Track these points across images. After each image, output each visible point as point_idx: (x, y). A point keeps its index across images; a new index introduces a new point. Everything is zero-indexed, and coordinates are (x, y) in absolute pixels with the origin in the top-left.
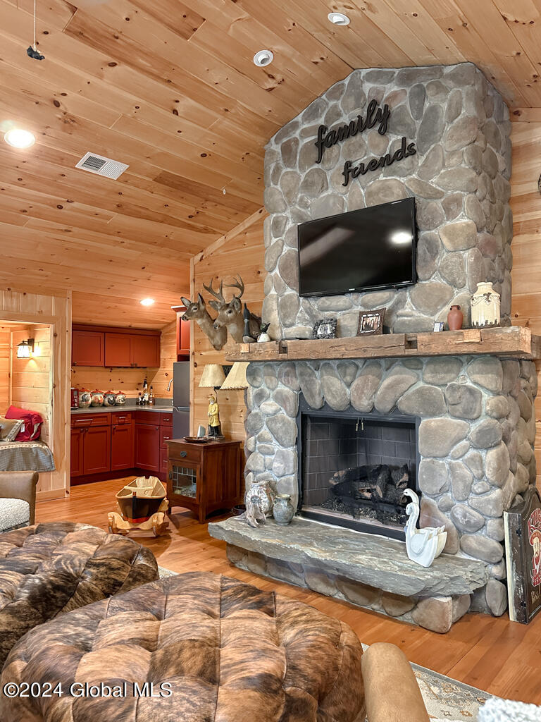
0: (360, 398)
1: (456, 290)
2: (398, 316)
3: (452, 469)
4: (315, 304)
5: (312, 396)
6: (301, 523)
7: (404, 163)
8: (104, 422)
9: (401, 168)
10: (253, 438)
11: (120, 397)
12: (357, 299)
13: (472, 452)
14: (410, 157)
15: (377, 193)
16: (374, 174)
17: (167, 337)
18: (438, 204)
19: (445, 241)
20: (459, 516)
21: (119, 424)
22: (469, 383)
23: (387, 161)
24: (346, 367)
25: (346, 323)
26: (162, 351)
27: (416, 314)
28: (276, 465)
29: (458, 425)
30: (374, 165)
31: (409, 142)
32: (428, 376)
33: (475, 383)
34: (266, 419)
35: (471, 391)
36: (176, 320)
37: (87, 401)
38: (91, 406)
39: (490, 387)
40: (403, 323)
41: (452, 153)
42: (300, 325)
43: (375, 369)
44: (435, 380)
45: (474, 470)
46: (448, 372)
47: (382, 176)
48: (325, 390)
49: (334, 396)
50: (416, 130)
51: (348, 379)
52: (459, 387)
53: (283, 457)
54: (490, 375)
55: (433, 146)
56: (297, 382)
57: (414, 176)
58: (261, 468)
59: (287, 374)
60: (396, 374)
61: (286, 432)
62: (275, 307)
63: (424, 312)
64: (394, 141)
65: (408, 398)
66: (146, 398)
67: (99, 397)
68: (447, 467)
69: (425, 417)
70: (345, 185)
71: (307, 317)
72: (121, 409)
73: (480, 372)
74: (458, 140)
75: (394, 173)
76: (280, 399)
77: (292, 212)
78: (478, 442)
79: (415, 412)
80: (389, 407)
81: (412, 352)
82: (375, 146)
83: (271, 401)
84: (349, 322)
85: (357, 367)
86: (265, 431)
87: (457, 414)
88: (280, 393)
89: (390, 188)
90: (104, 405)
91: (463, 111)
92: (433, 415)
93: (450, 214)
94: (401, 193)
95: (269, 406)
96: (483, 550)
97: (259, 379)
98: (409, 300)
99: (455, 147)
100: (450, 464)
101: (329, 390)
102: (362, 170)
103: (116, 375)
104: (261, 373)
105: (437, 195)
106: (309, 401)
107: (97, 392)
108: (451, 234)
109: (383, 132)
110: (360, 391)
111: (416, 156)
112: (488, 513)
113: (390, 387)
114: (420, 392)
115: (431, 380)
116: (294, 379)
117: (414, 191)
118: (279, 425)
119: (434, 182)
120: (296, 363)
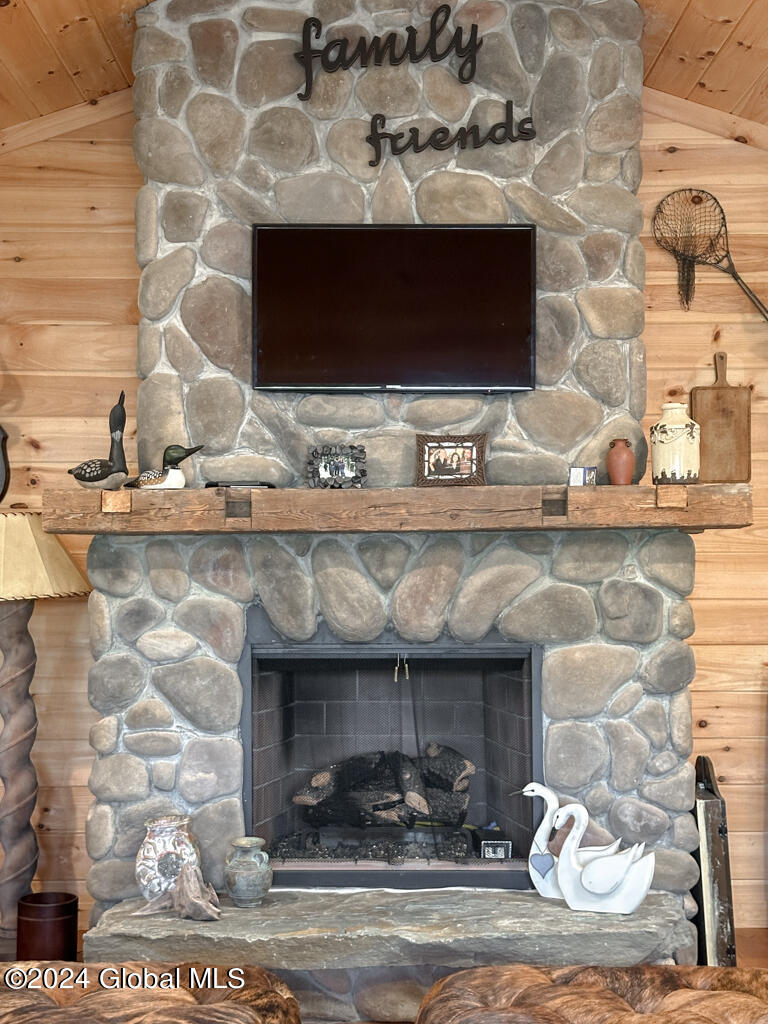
0: (421, 613)
1: (606, 410)
2: (493, 449)
3: (613, 736)
4: (287, 408)
5: (295, 611)
6: (281, 897)
7: (509, 152)
9: (501, 161)
10: (110, 721)
12: (397, 407)
13: (646, 702)
14: (519, 144)
15: (451, 199)
16: (440, 156)
18: (572, 245)
19: (592, 317)
20: (628, 820)
22: (641, 579)
23: (471, 138)
24: (385, 548)
25: (376, 456)
27: (531, 447)
28: (187, 776)
29: (623, 655)
30: (440, 140)
31: (519, 114)
32: (568, 567)
33: (656, 580)
34: (150, 671)
35: (647, 595)
40: (510, 464)
41: (604, 158)
42: (248, 453)
43: (449, 553)
44: (582, 574)
45: (653, 733)
46: (606, 559)
47: (453, 166)
48: (332, 597)
49: (354, 612)
50: (528, 95)
51: (391, 573)
52: (627, 586)
53: (212, 757)
54: (681, 565)
55: (564, 134)
56: (249, 583)
57: (526, 181)
58: (142, 790)
59: (223, 565)
60: (499, 562)
61: (223, 697)
62: (177, 405)
63: (545, 446)
64: (482, 101)
65: (526, 609)
68: (601, 733)
69: (553, 643)
70: (373, 164)
71: (269, 435)
73: (663, 560)
74: (615, 136)
75: (485, 165)
76: (204, 623)
77: (222, 190)
78: (660, 682)
79: (540, 636)
80: (484, 627)
81: (559, 521)
82: (443, 102)
83: (170, 629)
84: (388, 452)
85: (409, 548)
86: (149, 698)
87: (623, 634)
88: (202, 608)
89: (478, 194)
91: (621, 85)
92: (577, 638)
93: (597, 263)
94: (500, 209)
95: (167, 639)
96: (672, 871)
97: (134, 576)
98: (511, 419)
99: (609, 147)
100: (607, 727)
101: (343, 598)
102: (414, 142)
104: (138, 562)
105: (570, 227)
106: (287, 625)
108: (606, 305)
109: (465, 78)
110: (420, 598)
111: (532, 143)
112: (678, 805)
113: (490, 588)
114: (548, 596)
115: (572, 574)
116: (242, 576)
117: (528, 211)
118: (199, 683)
119: (563, 200)
120: (245, 539)
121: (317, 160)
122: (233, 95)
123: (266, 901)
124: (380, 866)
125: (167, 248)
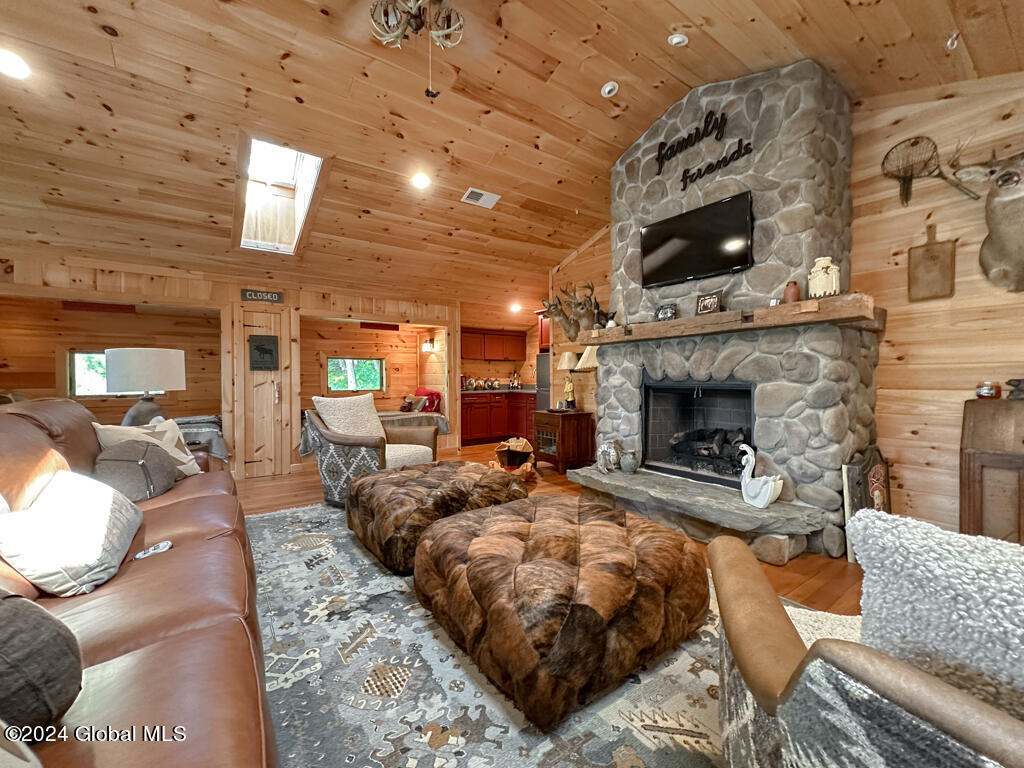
0: (699, 369)
1: (792, 269)
2: (734, 297)
3: (788, 426)
4: (656, 294)
5: (654, 369)
6: (644, 473)
7: (741, 162)
8: (484, 400)
9: (736, 167)
10: (602, 407)
11: (496, 383)
12: (695, 286)
13: (808, 411)
14: (746, 156)
15: (714, 192)
16: (711, 176)
17: (531, 337)
18: (775, 194)
19: (782, 225)
20: (795, 468)
21: (496, 402)
22: (806, 350)
23: (724, 163)
24: (685, 344)
25: (685, 307)
26: (528, 348)
27: (752, 293)
28: (622, 427)
29: (794, 388)
30: (711, 168)
31: (745, 142)
32: (764, 346)
33: (812, 350)
34: (613, 390)
35: (808, 357)
36: (537, 324)
37: (472, 385)
38: (476, 389)
39: (828, 352)
40: (740, 302)
41: (789, 146)
42: (643, 312)
43: (712, 344)
44: (771, 350)
45: (810, 428)
46: (785, 341)
47: (718, 177)
48: (666, 364)
49: (673, 369)
50: (751, 132)
51: (687, 353)
52: (795, 355)
53: (629, 420)
54: (828, 342)
55: (769, 142)
56: (641, 360)
57: (751, 172)
58: (610, 430)
59: (632, 353)
60: (733, 346)
61: (631, 400)
62: (621, 299)
63: (760, 291)
64: (730, 144)
65: (745, 367)
66: (516, 384)
67: (481, 382)
68: (782, 425)
69: (761, 382)
70: (684, 189)
71: (649, 305)
72: (497, 391)
73: (818, 340)
74: (797, 132)
75: (730, 172)
76: (626, 373)
77: (636, 220)
78: (815, 402)
79: (751, 379)
80: (726, 375)
81: (749, 325)
82: (711, 152)
83: (618, 376)
84: (687, 305)
85: (695, 343)
86: (613, 400)
87: (793, 378)
88: (626, 368)
89: (726, 186)
90: (484, 389)
91: (801, 105)
92: (769, 380)
93: (785, 198)
94: (737, 189)
95: (616, 380)
96: (820, 498)
97: (608, 359)
98: (745, 282)
99: (793, 140)
100: (786, 423)
101: (670, 364)
102: (700, 174)
103: (493, 367)
104: (609, 354)
105: (773, 185)
106: (652, 375)
107: (479, 378)
108: (787, 218)
109: (719, 138)
110: (699, 363)
111: (752, 154)
112: (826, 465)
113: (727, 358)
114: (756, 361)
115: (767, 350)
116: (638, 357)
117: (750, 185)
118: (625, 395)
119: (770, 175)
120: (640, 343)
121: (667, 195)
122: (640, 184)
123: (635, 472)
124: (689, 470)
125: (620, 244)
